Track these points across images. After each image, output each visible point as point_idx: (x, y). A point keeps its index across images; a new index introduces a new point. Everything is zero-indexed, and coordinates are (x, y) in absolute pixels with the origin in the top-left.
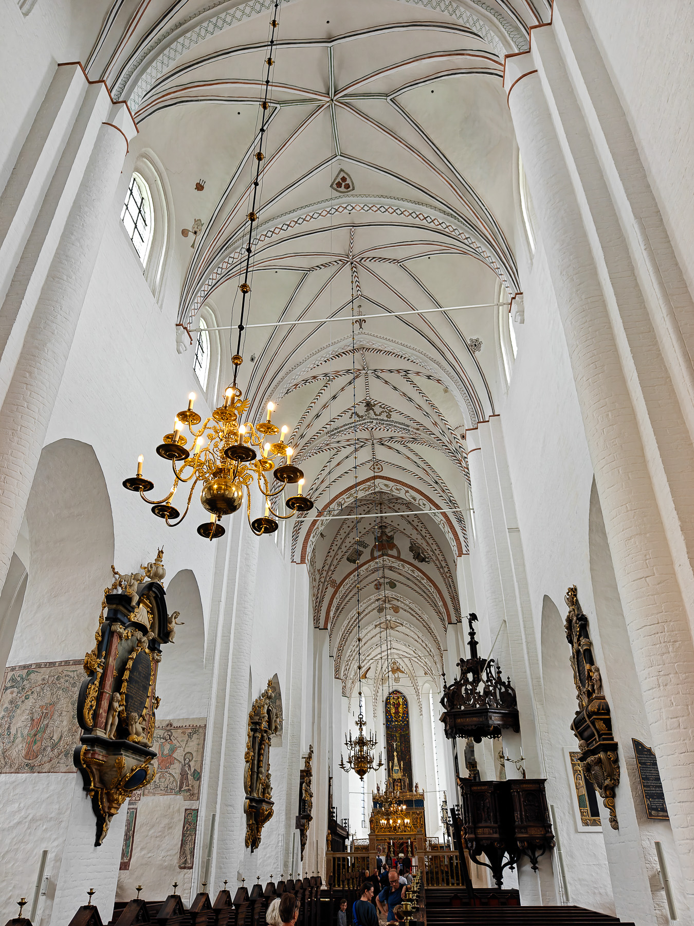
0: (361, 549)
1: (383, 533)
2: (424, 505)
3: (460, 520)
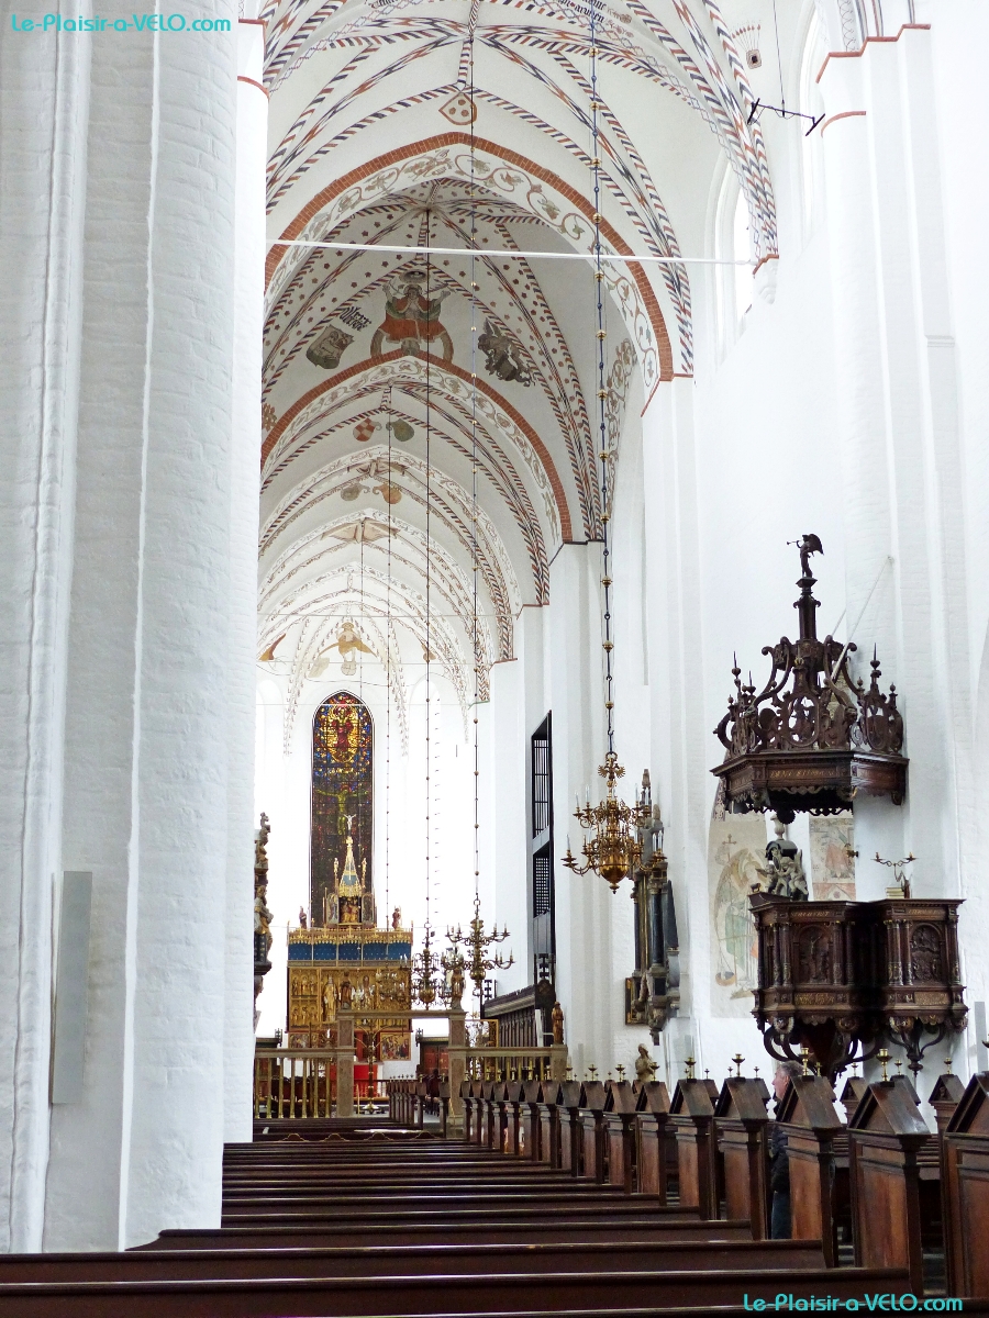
0: (347, 329)
1: (412, 291)
2: (579, 231)
3: (676, 283)
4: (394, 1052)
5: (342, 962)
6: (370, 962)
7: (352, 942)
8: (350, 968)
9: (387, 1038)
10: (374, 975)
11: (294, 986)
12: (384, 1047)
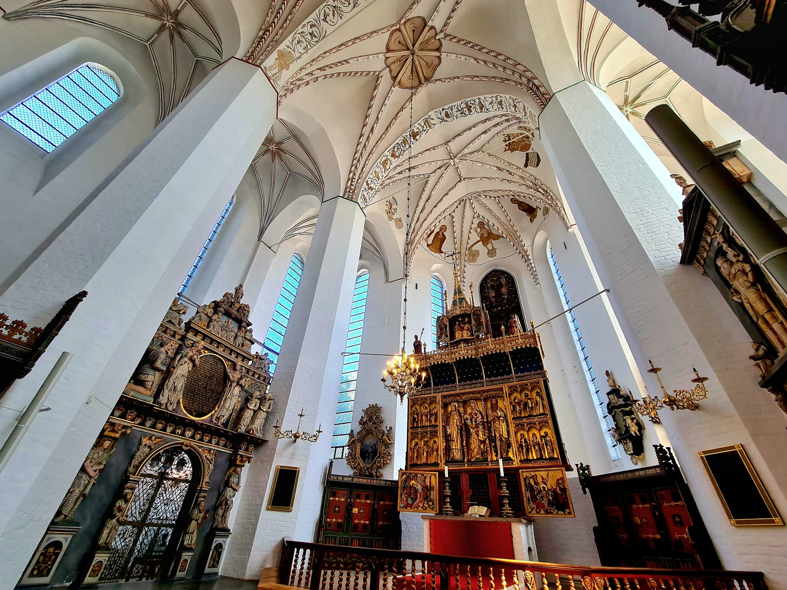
4: (545, 502)
5: (463, 385)
6: (493, 381)
7: (466, 357)
8: (471, 390)
9: (530, 478)
10: (501, 396)
11: (414, 417)
12: (529, 493)
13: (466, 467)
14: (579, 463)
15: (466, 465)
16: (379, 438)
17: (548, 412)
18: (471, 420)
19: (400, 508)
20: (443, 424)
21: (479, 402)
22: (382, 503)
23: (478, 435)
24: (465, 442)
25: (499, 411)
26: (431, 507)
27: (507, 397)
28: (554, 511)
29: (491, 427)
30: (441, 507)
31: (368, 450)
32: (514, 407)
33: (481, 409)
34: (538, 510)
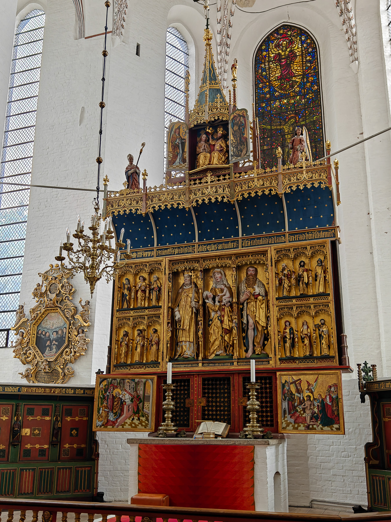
4: (307, 415)
5: (205, 245)
6: (254, 239)
7: (213, 200)
8: (218, 253)
9: (291, 383)
10: (264, 264)
11: (123, 293)
12: (286, 403)
13: (200, 367)
14: (362, 362)
15: (200, 364)
16: (67, 318)
17: (331, 291)
18: (214, 299)
19: (97, 427)
20: (170, 305)
21: (230, 270)
22: (69, 419)
23: (222, 322)
24: (200, 332)
25: (258, 287)
26: (144, 424)
27: (272, 266)
28: (318, 426)
29: (242, 310)
30: (157, 424)
31: (49, 336)
32: (281, 282)
33: (230, 282)
34: (296, 426)
